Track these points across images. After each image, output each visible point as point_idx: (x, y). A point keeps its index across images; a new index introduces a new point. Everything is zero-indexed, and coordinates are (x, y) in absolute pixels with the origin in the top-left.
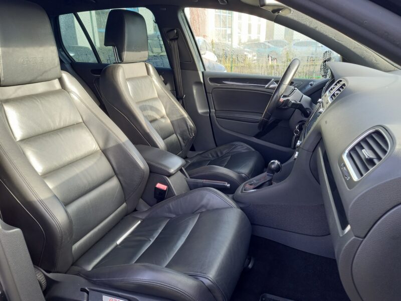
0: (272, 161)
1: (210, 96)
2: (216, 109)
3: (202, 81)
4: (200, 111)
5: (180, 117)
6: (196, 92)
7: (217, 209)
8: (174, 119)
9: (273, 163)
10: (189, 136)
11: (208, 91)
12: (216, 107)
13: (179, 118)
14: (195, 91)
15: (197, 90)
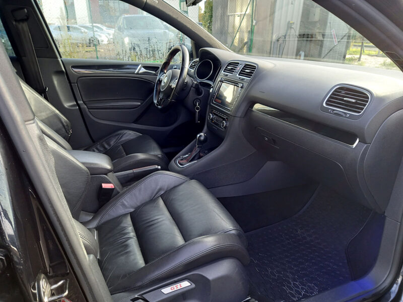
0: (198, 135)
1: (75, 86)
2: (85, 100)
3: (64, 69)
4: (67, 105)
5: (51, 114)
6: (58, 83)
7: (175, 187)
8: (44, 118)
9: (200, 136)
10: (67, 134)
11: (72, 82)
12: (84, 99)
13: (49, 115)
14: (56, 82)
15: (58, 81)
